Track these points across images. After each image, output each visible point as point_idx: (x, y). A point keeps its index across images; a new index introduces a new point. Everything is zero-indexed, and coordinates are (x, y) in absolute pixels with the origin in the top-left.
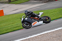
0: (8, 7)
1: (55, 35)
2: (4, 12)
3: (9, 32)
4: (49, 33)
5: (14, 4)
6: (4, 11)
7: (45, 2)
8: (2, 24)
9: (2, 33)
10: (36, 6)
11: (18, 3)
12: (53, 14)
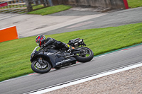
0: (26, 20)
1: (123, 80)
2: (18, 32)
3: (28, 74)
4: (112, 75)
5: (39, 14)
6: (17, 29)
7: (103, 12)
8: (14, 57)
9: (14, 74)
10: (84, 20)
11: (47, 12)
12: (121, 36)
